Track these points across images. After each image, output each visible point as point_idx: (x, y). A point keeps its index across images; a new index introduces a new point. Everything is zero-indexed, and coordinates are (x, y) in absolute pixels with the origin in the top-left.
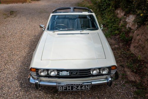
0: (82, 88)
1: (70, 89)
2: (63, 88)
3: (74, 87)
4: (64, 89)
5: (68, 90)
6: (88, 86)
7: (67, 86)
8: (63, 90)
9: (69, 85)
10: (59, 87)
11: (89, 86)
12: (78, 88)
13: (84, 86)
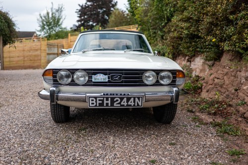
0: (129, 103)
1: (108, 103)
2: (96, 102)
3: (115, 100)
4: (99, 103)
5: (105, 105)
6: (139, 98)
7: (104, 98)
8: (96, 106)
9: (107, 94)
10: (91, 99)
11: (141, 98)
12: (122, 103)
13: (132, 99)
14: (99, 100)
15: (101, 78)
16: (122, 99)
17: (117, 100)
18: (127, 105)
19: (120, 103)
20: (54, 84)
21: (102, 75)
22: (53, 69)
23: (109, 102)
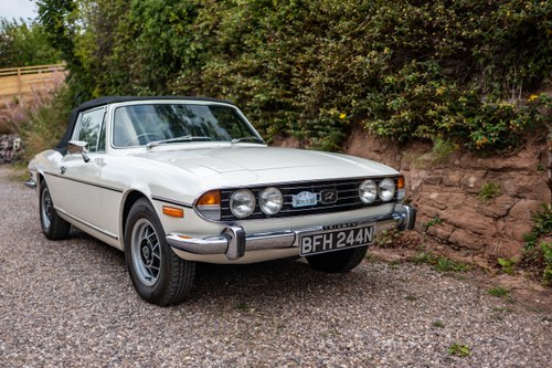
0: (357, 240)
1: (329, 244)
2: (312, 244)
3: (338, 237)
4: (316, 246)
5: (324, 247)
7: (323, 234)
8: (312, 251)
9: (328, 228)
10: (304, 240)
12: (348, 241)
13: (361, 231)
14: (317, 240)
15: (306, 198)
16: (347, 233)
17: (342, 237)
18: (355, 243)
19: (344, 242)
20: (222, 219)
21: (308, 193)
22: (220, 190)
23: (330, 241)
